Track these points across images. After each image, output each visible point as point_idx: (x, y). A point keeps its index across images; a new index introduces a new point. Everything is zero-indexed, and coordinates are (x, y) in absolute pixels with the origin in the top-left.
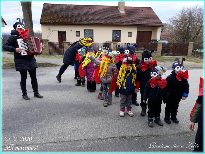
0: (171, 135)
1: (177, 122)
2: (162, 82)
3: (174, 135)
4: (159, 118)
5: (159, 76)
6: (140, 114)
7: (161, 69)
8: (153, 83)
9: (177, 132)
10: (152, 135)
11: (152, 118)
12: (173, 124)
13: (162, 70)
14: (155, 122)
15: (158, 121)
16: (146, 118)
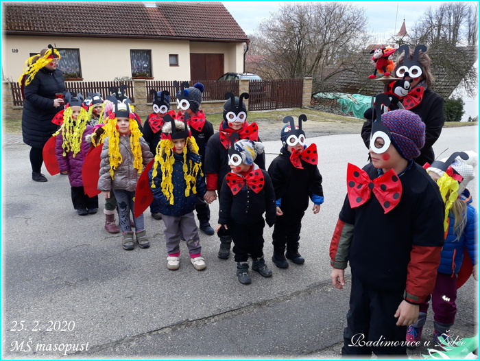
0: (292, 295)
1: (300, 262)
2: (252, 178)
3: (297, 293)
4: (262, 260)
5: (246, 163)
6: (217, 255)
7: (249, 147)
8: (234, 181)
9: (303, 287)
10: (251, 304)
11: (247, 263)
12: (293, 267)
13: (251, 149)
14: (253, 269)
15: (259, 267)
16: (232, 264)
